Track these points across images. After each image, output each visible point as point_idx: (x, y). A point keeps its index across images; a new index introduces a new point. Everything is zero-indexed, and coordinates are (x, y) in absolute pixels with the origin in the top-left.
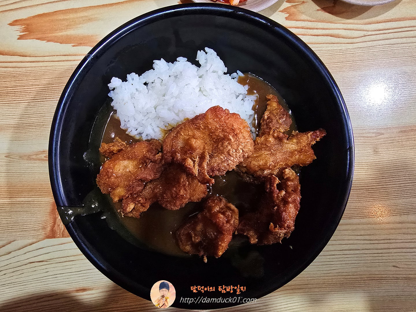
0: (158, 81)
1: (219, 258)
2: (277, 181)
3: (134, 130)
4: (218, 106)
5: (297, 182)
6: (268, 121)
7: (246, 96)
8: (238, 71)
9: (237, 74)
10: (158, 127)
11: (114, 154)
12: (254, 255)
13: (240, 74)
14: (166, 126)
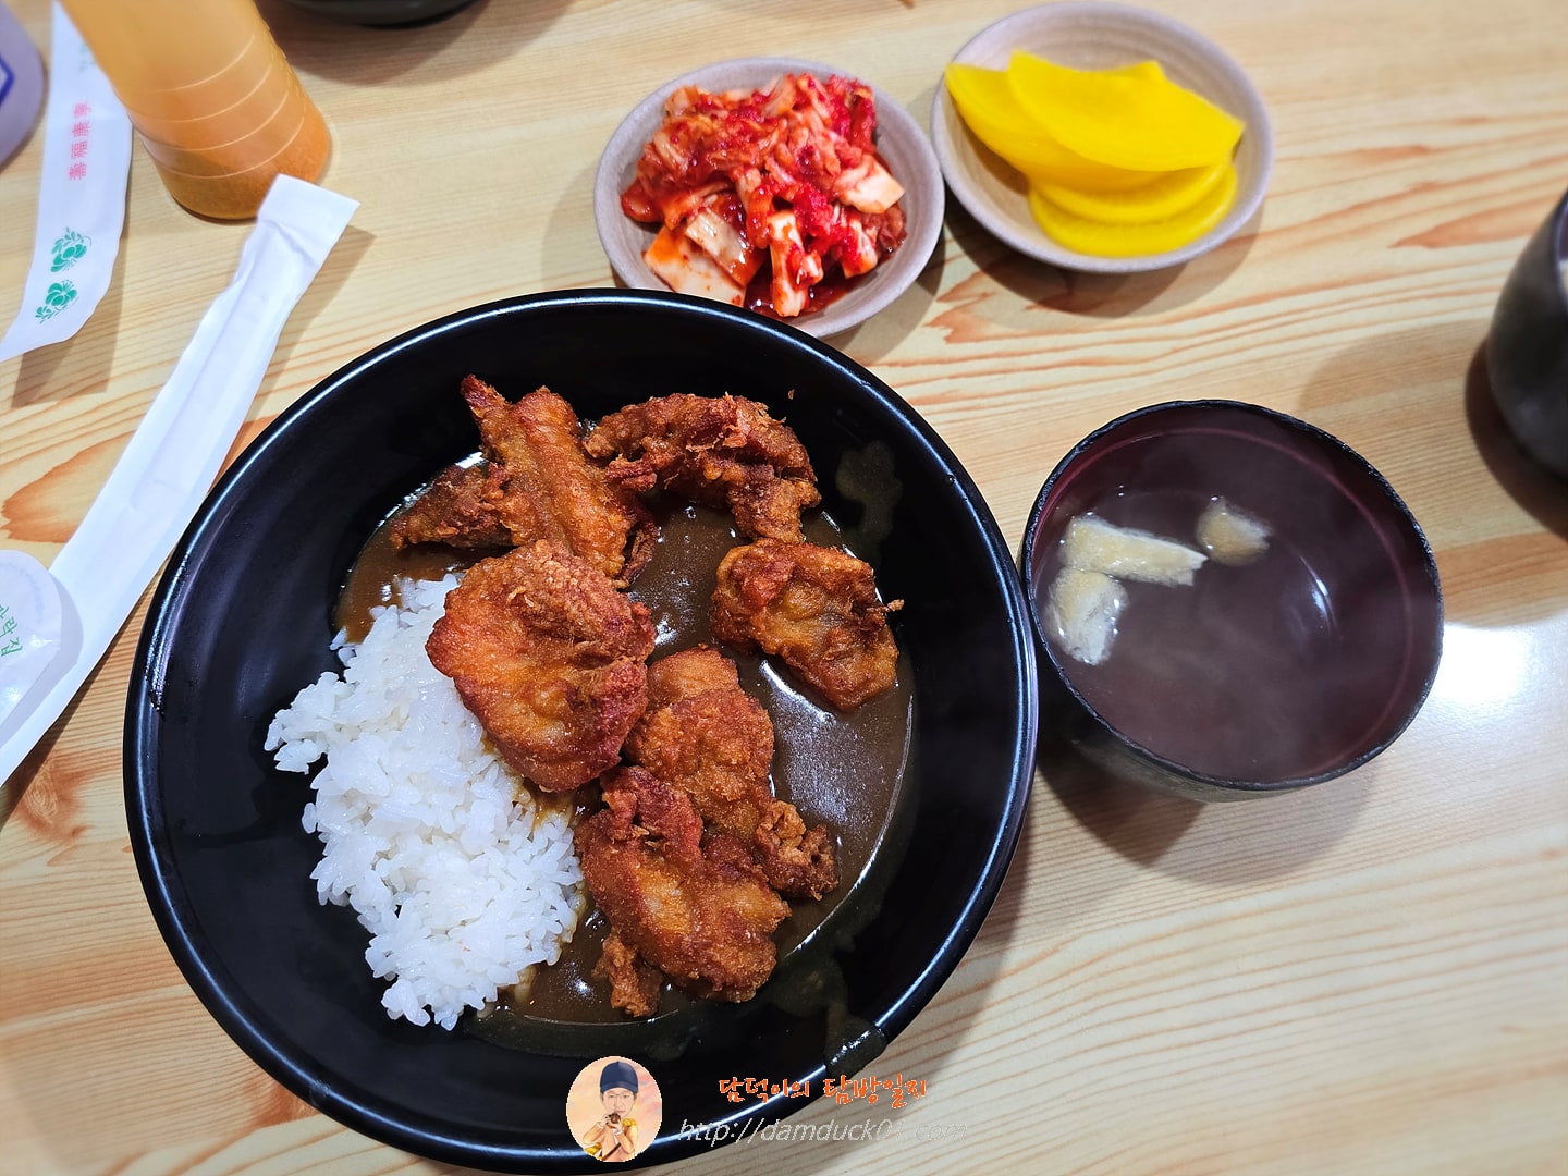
0: (385, 869)
1: (872, 566)
2: (620, 462)
3: (555, 916)
4: (427, 648)
5: (618, 419)
6: (459, 524)
7: (405, 607)
8: (333, 647)
9: (341, 647)
10: (531, 838)
11: (639, 956)
12: (846, 484)
13: (341, 637)
14: (524, 811)
